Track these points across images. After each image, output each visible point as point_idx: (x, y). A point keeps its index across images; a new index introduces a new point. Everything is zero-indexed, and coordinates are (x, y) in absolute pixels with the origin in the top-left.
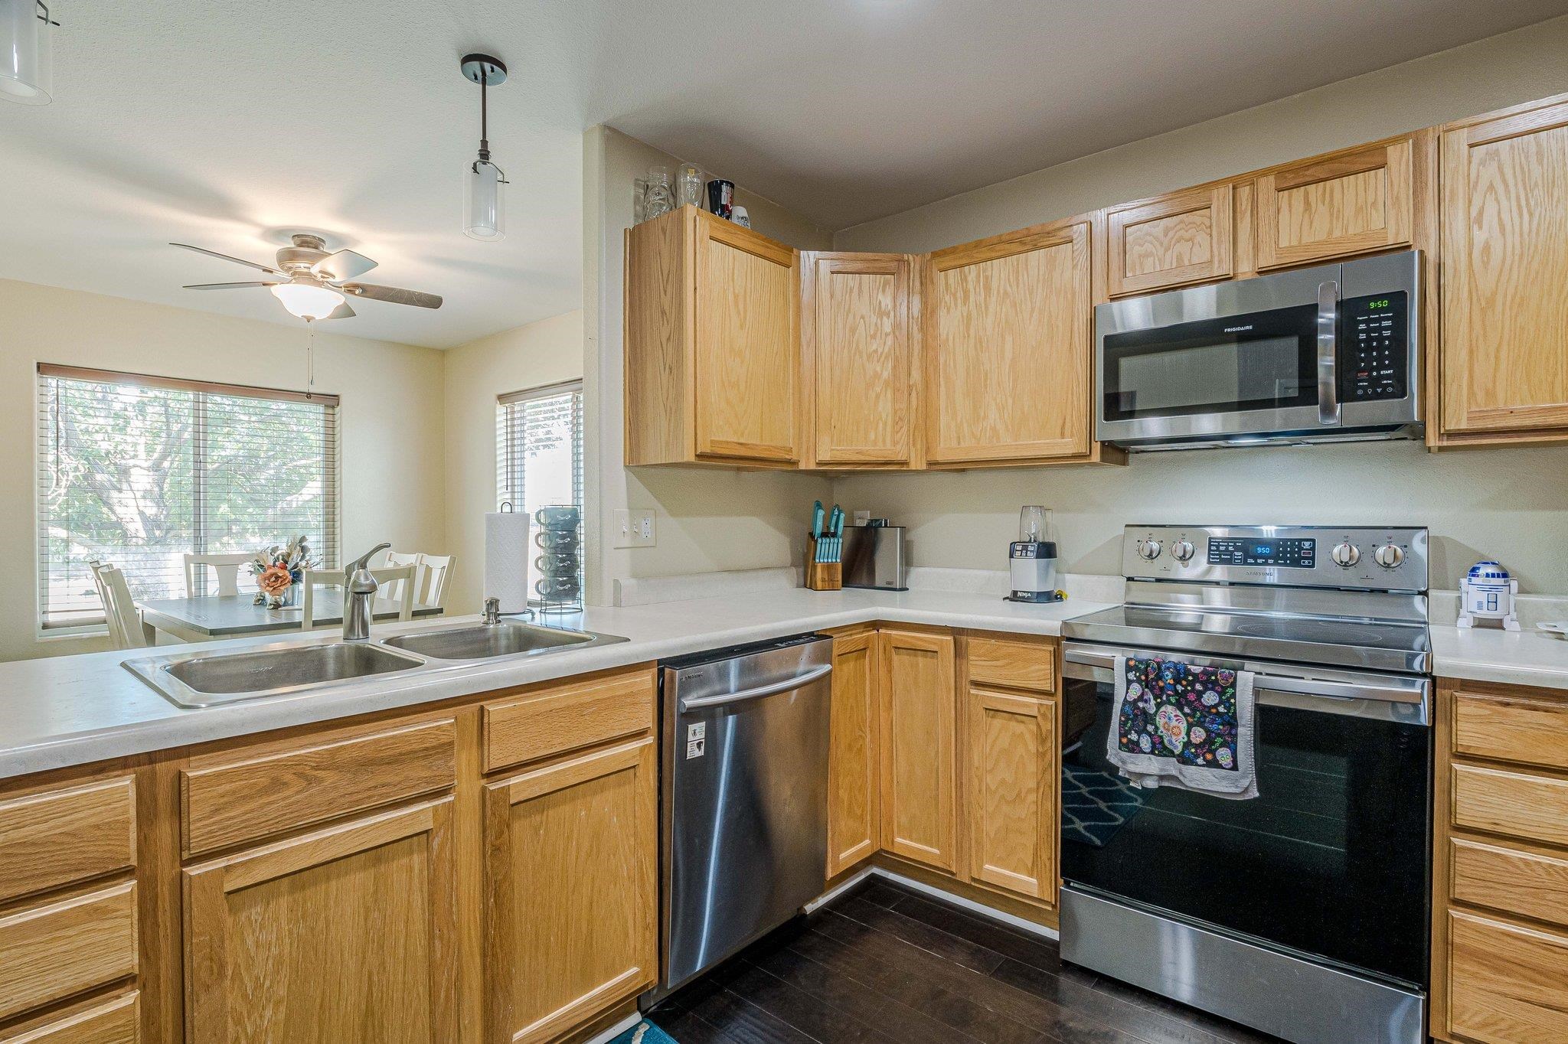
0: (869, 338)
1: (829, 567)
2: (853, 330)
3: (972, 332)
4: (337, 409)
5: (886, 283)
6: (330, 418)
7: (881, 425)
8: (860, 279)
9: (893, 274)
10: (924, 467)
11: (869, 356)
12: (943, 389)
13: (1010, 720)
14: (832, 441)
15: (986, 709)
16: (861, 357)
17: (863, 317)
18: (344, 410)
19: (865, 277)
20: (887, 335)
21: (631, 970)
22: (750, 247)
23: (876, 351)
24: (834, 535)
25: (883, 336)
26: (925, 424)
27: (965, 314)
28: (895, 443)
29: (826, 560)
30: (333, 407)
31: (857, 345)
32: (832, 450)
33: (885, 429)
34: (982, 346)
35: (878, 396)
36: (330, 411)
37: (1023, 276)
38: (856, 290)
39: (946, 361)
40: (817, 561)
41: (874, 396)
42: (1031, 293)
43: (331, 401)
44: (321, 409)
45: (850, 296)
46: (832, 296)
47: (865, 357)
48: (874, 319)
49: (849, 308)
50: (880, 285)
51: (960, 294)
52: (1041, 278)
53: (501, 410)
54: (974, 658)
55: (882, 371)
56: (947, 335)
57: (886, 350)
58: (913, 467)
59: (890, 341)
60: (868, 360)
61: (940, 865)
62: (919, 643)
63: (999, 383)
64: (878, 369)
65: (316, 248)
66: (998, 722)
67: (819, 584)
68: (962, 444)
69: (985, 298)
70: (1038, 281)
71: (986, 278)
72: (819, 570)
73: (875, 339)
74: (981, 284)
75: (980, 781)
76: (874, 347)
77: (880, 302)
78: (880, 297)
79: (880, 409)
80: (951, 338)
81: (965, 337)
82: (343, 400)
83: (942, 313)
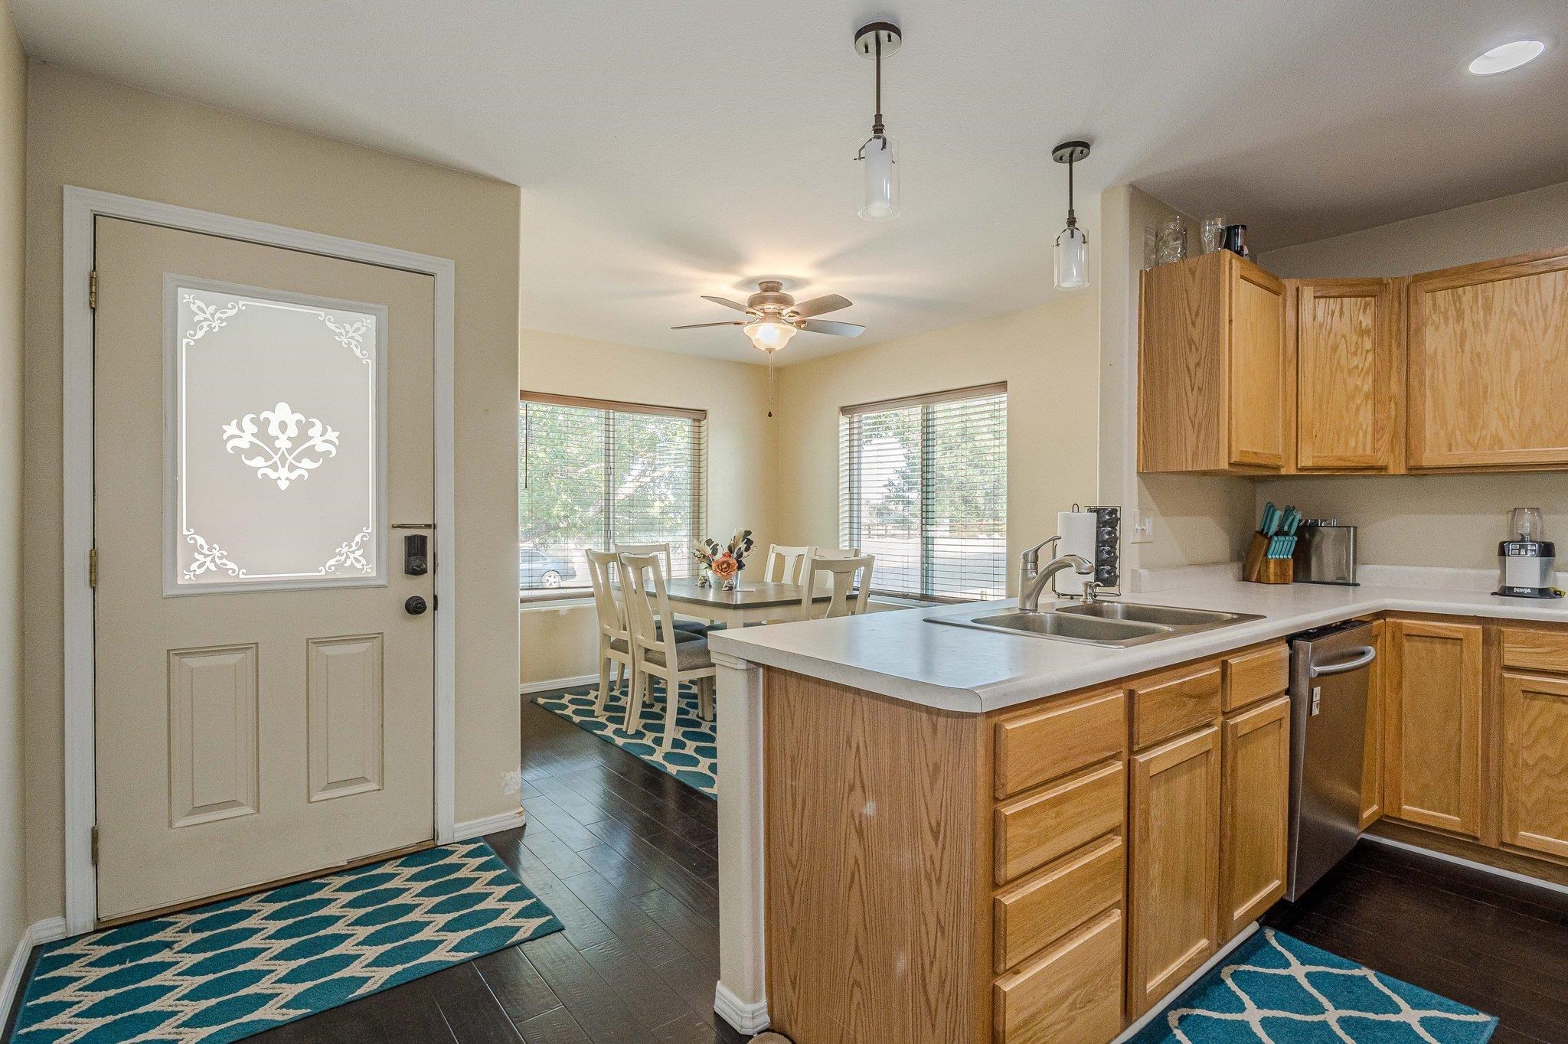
0: (1350, 356)
1: (1281, 563)
2: (1335, 348)
3: (1467, 347)
4: (703, 423)
5: (1366, 305)
6: (697, 430)
7: (1361, 434)
8: (1342, 303)
9: (1374, 296)
10: (1403, 471)
11: (1350, 372)
12: (1429, 401)
13: (1554, 701)
14: (1314, 449)
15: (1524, 691)
16: (1342, 372)
17: (1344, 336)
18: (710, 424)
19: (1346, 300)
20: (1367, 351)
21: (1274, 883)
22: (1260, 281)
23: (1357, 367)
24: (1286, 534)
25: (1364, 353)
26: (1408, 432)
27: (1458, 332)
28: (1374, 450)
29: (1277, 557)
30: (699, 421)
31: (1339, 363)
32: (1314, 457)
33: (1365, 436)
34: (1480, 360)
35: (1358, 408)
36: (697, 424)
37: (1534, 296)
38: (1337, 313)
39: (1433, 376)
40: (1270, 557)
41: (1355, 407)
42: (1544, 312)
43: (699, 416)
44: (689, 422)
45: (1332, 318)
46: (1314, 319)
47: (1346, 374)
48: (1355, 338)
49: (1331, 328)
50: (1360, 307)
51: (1452, 313)
52: (1558, 298)
53: (844, 420)
54: (1508, 645)
55: (1363, 384)
56: (1436, 350)
57: (1367, 365)
58: (1391, 471)
59: (1370, 357)
60: (1349, 375)
61: (1459, 830)
62: (1440, 631)
63: (1502, 394)
64: (1359, 383)
65: (777, 291)
66: (1539, 704)
67: (1272, 578)
68: (1454, 451)
69: (1485, 315)
70: (1554, 299)
71: (1486, 299)
72: (1272, 565)
73: (1356, 355)
74: (1480, 304)
75: (1516, 757)
76: (1355, 363)
77: (1361, 322)
78: (1361, 317)
79: (1361, 419)
80: (1440, 353)
81: (1457, 352)
82: (709, 415)
83: (1429, 331)
